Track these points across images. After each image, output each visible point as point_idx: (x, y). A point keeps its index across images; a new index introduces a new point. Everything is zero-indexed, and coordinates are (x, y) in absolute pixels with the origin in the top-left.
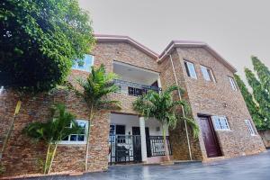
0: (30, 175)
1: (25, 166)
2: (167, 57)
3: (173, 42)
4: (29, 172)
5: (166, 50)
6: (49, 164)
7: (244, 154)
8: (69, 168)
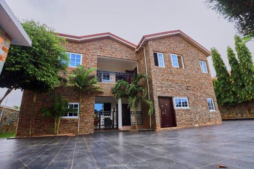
0: (48, 136)
1: (44, 131)
2: (142, 49)
3: (144, 37)
4: (47, 134)
5: (141, 43)
6: (56, 130)
7: (197, 125)
8: (69, 132)
